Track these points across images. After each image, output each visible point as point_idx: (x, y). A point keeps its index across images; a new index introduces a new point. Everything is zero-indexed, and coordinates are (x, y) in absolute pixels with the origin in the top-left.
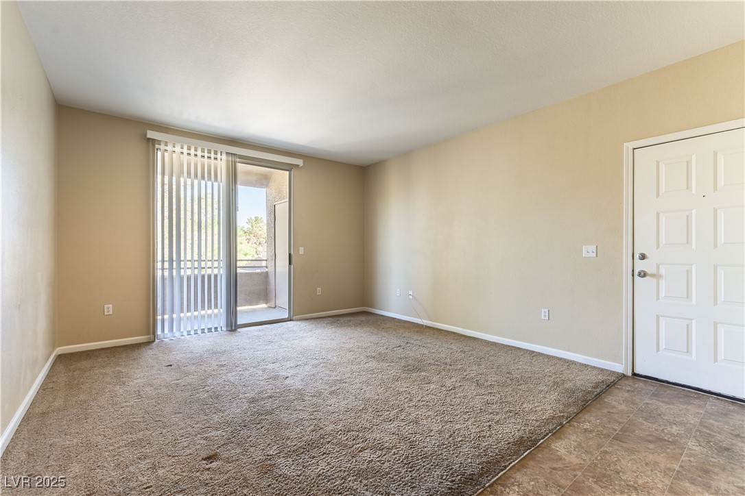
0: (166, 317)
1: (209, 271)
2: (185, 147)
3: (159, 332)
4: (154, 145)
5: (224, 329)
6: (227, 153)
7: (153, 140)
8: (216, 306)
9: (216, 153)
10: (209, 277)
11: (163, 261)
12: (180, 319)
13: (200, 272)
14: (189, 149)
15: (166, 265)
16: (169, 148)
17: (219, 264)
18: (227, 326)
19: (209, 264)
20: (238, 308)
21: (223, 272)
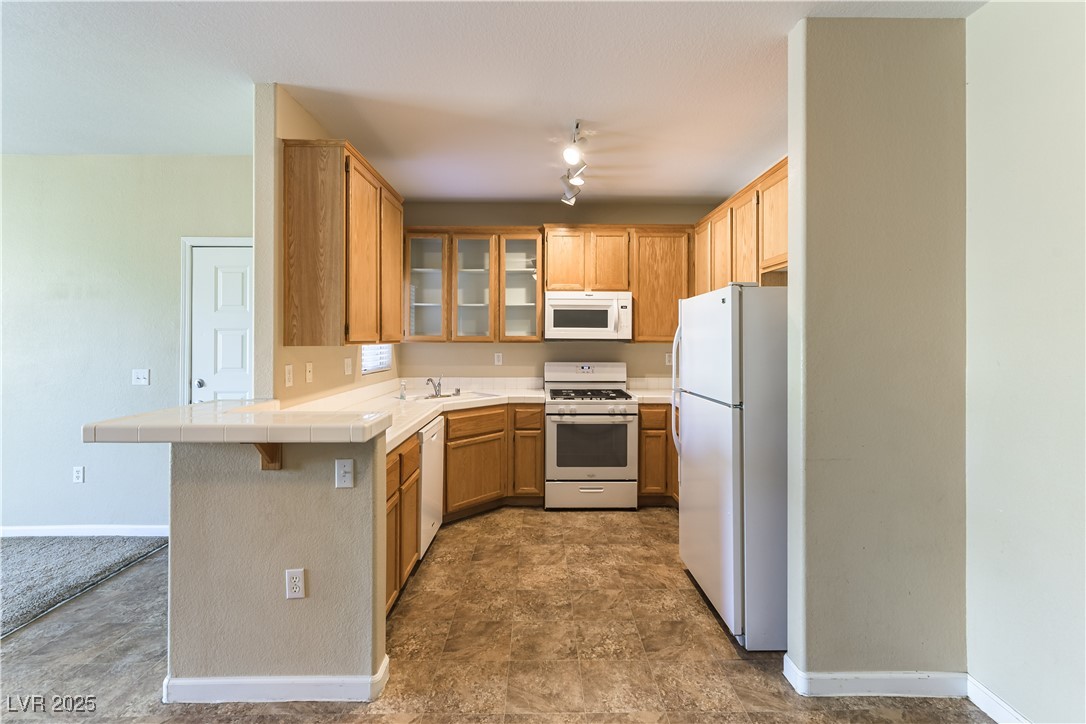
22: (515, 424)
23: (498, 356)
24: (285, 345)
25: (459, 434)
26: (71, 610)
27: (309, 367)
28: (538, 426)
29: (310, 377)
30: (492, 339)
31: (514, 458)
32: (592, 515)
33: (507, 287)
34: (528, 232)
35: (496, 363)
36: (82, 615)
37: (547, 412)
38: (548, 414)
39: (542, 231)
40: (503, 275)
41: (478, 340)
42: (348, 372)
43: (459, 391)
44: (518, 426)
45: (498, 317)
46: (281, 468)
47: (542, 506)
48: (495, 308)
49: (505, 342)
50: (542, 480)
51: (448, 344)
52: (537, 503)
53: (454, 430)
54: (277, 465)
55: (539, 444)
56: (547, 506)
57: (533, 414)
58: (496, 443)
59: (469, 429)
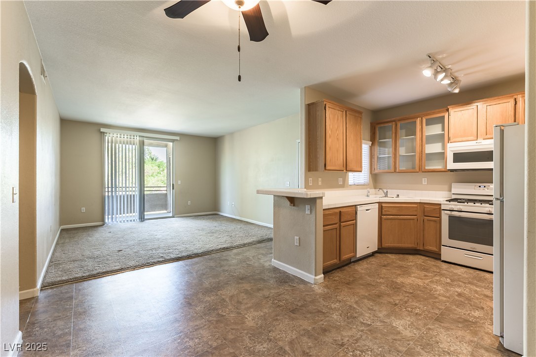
0: (110, 216)
1: (131, 193)
2: (119, 134)
3: (106, 221)
4: (104, 134)
5: (138, 220)
6: (139, 136)
7: (104, 133)
8: (134, 212)
9: (134, 136)
10: (131, 196)
11: (108, 187)
12: (116, 218)
13: (126, 193)
14: (121, 135)
15: (110, 189)
16: (111, 135)
17: (135, 189)
18: (139, 219)
19: (131, 189)
20: (145, 213)
21: (137, 193)
22: (424, 213)
23: (425, 180)
24: (309, 171)
25: (388, 213)
26: (266, 243)
27: (320, 179)
28: (438, 216)
29: (320, 183)
30: (418, 171)
31: (423, 231)
32: (472, 271)
33: (426, 144)
34: (439, 112)
35: (423, 183)
36: (268, 245)
37: (442, 208)
38: (443, 210)
39: (448, 110)
40: (424, 138)
41: (412, 171)
42: (341, 183)
43: (398, 195)
44: (426, 214)
45: (421, 159)
46: (294, 206)
47: (439, 259)
48: (420, 155)
49: (426, 172)
50: (440, 245)
51: (394, 174)
52: (436, 256)
53: (385, 211)
54: (293, 205)
55: (438, 225)
56: (442, 259)
57: (435, 209)
58: (412, 221)
59: (394, 212)
